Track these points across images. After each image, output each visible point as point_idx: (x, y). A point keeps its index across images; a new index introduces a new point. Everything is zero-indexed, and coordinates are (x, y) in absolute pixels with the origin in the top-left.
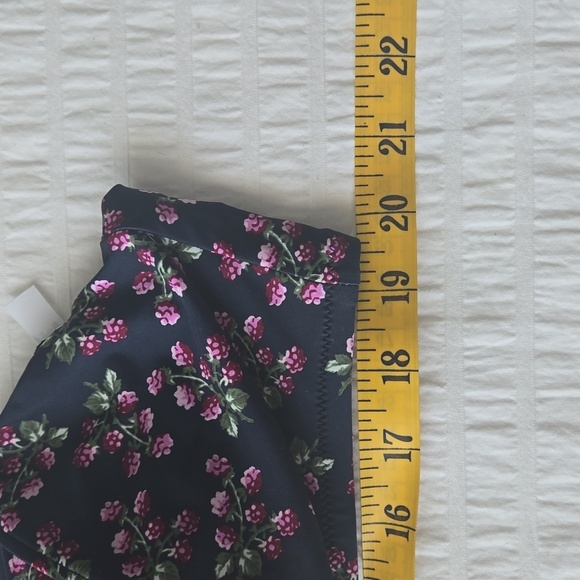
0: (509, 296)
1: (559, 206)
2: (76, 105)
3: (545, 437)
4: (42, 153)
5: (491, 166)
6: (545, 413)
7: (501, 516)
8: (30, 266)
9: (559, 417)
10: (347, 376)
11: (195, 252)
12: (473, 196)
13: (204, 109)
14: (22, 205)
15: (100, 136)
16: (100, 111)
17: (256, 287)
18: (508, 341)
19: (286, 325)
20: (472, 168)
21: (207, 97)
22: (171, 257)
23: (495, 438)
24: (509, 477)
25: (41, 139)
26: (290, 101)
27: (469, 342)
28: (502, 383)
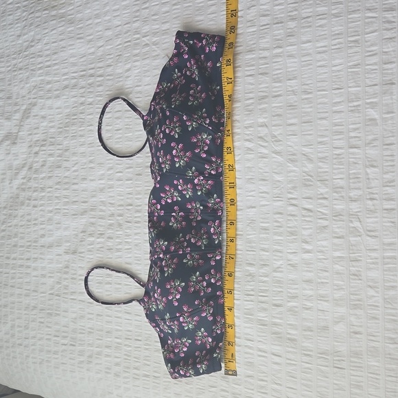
0: (255, 46)
1: (265, 23)
2: (174, 16)
3: (260, 76)
4: (169, 27)
5: (252, 17)
6: (261, 71)
7: (251, 95)
8: (166, 52)
9: (263, 72)
10: (221, 66)
11: (191, 42)
12: (249, 24)
13: (197, 13)
14: (165, 39)
15: (178, 22)
16: (179, 16)
17: (203, 48)
18: (254, 56)
19: (210, 56)
20: (249, 17)
21: (198, 10)
22: (187, 44)
23: (250, 78)
24: (253, 86)
25: (168, 24)
26: (213, 8)
27: (246, 57)
28: (253, 65)
